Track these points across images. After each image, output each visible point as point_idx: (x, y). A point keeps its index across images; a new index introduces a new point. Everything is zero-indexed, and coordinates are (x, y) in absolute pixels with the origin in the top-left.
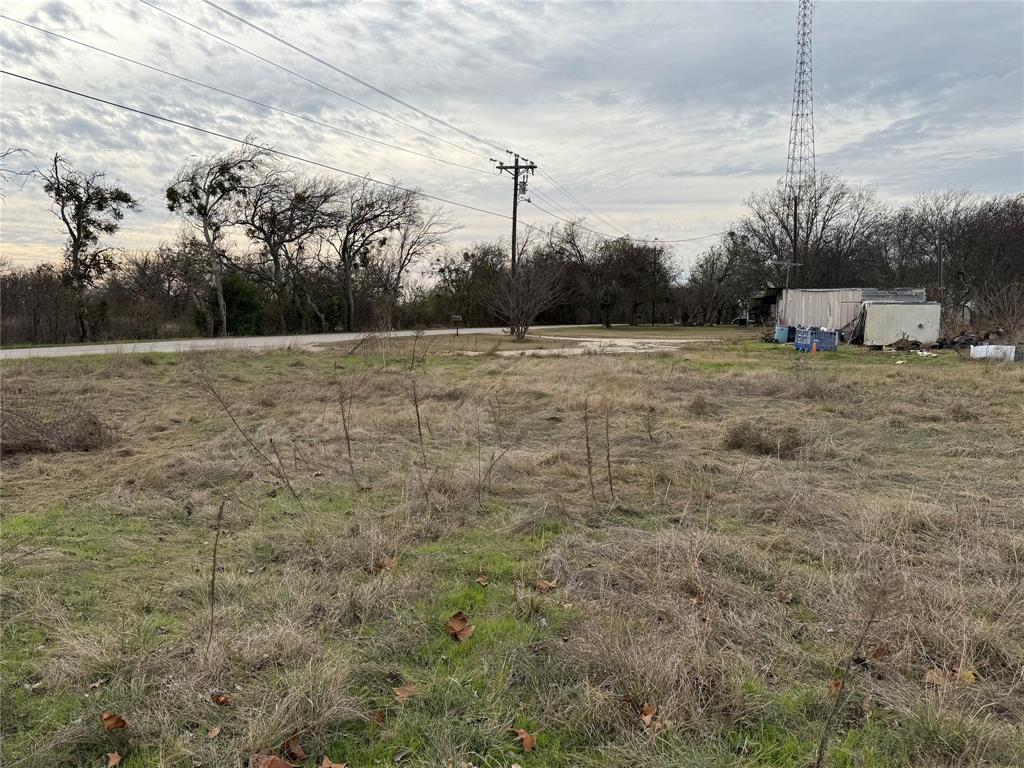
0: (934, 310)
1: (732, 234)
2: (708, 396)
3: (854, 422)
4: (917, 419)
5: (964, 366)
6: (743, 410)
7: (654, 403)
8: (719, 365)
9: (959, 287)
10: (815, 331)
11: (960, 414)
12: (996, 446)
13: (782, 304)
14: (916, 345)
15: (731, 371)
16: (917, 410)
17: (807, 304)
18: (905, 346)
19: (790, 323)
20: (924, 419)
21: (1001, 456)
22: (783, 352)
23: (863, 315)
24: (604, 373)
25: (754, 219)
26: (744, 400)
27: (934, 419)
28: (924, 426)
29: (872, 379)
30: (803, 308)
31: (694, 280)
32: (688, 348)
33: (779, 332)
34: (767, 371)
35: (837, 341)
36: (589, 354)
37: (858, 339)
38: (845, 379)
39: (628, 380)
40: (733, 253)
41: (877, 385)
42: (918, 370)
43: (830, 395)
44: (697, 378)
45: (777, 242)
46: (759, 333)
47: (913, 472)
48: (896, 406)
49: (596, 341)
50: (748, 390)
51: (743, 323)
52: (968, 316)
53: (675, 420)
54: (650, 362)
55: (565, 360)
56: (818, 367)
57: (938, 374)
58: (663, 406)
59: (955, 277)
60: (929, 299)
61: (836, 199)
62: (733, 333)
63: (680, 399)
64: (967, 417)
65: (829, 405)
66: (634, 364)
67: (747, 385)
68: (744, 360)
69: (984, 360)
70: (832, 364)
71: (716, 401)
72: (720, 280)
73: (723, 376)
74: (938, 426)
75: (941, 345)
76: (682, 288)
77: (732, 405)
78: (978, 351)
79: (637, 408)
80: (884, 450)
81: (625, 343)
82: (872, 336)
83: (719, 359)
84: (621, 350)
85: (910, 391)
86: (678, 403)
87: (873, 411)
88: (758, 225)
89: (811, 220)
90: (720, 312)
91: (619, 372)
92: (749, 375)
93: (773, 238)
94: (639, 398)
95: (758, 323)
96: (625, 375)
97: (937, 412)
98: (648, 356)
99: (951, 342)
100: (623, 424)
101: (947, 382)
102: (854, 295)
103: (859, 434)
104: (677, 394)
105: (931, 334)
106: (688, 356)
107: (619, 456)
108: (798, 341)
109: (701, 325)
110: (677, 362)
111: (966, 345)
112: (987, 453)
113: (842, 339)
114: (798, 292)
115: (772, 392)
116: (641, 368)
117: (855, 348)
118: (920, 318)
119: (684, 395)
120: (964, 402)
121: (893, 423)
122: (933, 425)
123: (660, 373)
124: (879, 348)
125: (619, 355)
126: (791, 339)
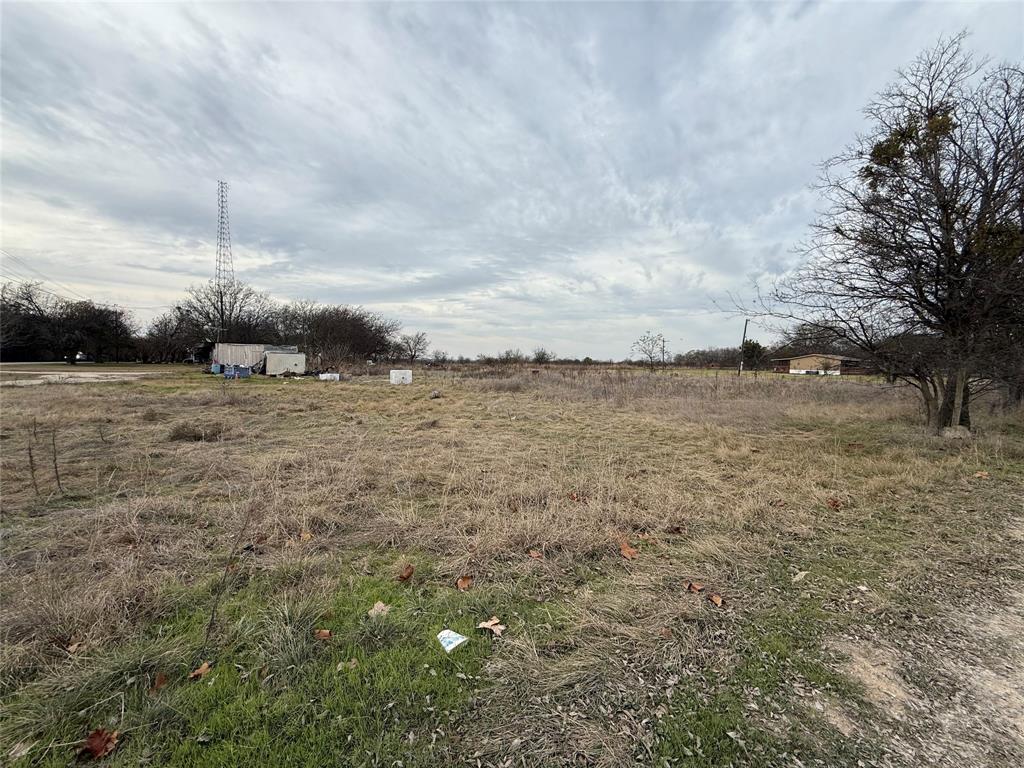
0: (303, 357)
1: (179, 308)
2: (159, 408)
3: (257, 416)
4: (291, 411)
5: (317, 384)
6: (185, 415)
7: (111, 416)
8: (170, 388)
9: (314, 346)
10: (236, 367)
11: (313, 407)
12: (327, 421)
13: (215, 351)
14: (294, 374)
15: (179, 391)
16: (292, 407)
17: (231, 352)
18: (288, 375)
19: (221, 363)
20: (296, 411)
21: (330, 425)
22: (216, 379)
23: (265, 359)
24: (63, 398)
25: (194, 301)
26: (186, 409)
27: (301, 411)
28: (295, 414)
29: (269, 392)
30: (228, 354)
31: (151, 334)
32: (146, 378)
33: (214, 368)
34: (204, 391)
35: (250, 373)
36: (49, 384)
37: (263, 371)
38: (253, 393)
39: (87, 402)
40: (181, 320)
41: (272, 395)
42: (294, 387)
43: (245, 402)
44: (151, 397)
45: (211, 316)
46: (201, 368)
47: (287, 439)
48: (281, 405)
49: (57, 374)
50: (191, 402)
51: (190, 362)
52: (319, 360)
53: (130, 426)
54: (110, 388)
55: (21, 389)
56: (237, 388)
57: (303, 388)
58: (119, 418)
59: (312, 343)
60: (299, 352)
61: (247, 296)
62: (184, 369)
63: (135, 412)
64: (316, 409)
65: (243, 408)
66: (95, 390)
67: (189, 400)
68: (189, 385)
69: (326, 380)
70: (247, 385)
71: (166, 411)
72: (172, 336)
73: (172, 395)
74: (302, 414)
75: (307, 374)
76: (142, 339)
77: (177, 412)
78: (323, 377)
79: (94, 421)
80: (273, 429)
81: (88, 375)
82: (270, 370)
83: (169, 384)
84: (83, 381)
85: (289, 397)
86: (134, 415)
87: (268, 409)
88: (197, 305)
89: (232, 306)
90: (173, 355)
91: (79, 396)
92: (192, 393)
93: (208, 314)
94: (98, 413)
95: (201, 363)
96: (85, 398)
97: (302, 407)
98: (111, 384)
99: (311, 373)
100: (77, 434)
101: (308, 392)
102: (259, 348)
103: (260, 422)
104: (134, 409)
105: (301, 369)
106: (146, 383)
107: (71, 458)
108: (226, 373)
109: (159, 363)
110: (136, 387)
111: (317, 374)
112: (324, 425)
113: (254, 371)
114: (226, 345)
115: (207, 403)
116: (102, 393)
117: (261, 376)
118: (296, 361)
119: (140, 409)
120: (315, 401)
121: (278, 415)
122: (299, 413)
123: (119, 396)
124: (275, 376)
125: (81, 384)
126: (222, 371)
